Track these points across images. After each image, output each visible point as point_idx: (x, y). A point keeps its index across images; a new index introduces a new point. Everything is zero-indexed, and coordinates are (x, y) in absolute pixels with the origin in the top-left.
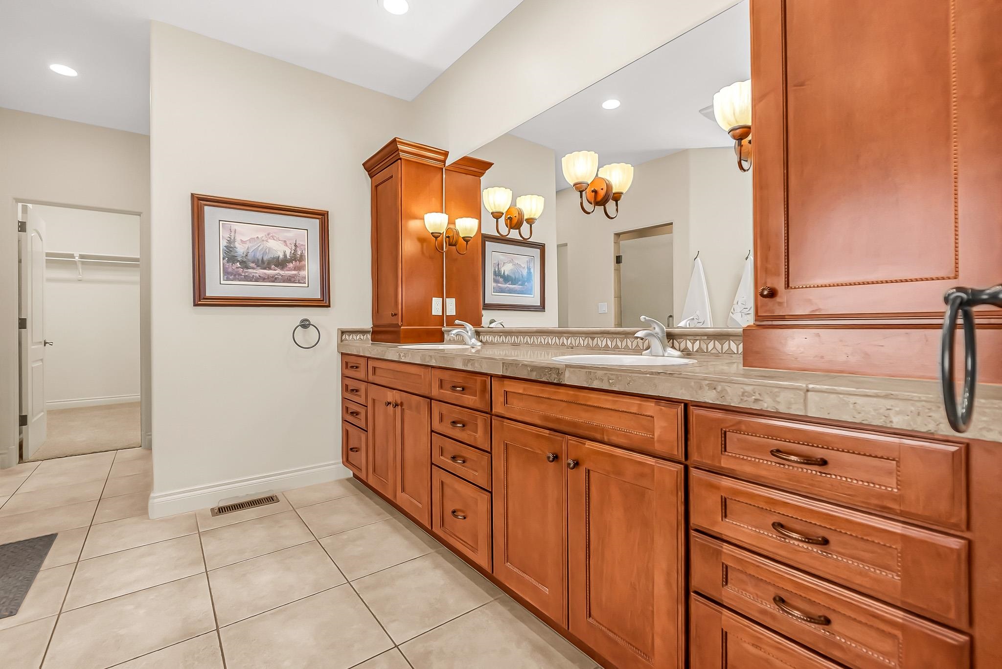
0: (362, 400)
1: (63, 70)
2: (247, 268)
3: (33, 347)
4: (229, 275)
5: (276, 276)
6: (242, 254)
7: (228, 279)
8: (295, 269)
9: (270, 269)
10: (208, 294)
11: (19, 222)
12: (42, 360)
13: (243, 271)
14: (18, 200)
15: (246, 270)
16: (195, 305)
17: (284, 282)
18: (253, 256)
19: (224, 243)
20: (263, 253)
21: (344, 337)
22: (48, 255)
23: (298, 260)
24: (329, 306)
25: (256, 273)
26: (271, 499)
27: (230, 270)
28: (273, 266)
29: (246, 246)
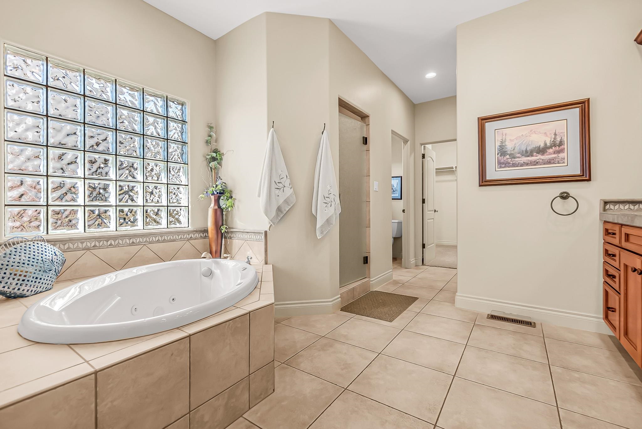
0: (616, 264)
1: (431, 75)
2: (515, 158)
3: (428, 212)
4: (501, 164)
5: (537, 161)
6: (510, 149)
7: (501, 167)
8: (554, 153)
9: (532, 156)
10: (488, 178)
11: (422, 154)
12: (433, 219)
13: (511, 160)
14: (422, 144)
15: (514, 160)
16: (480, 186)
17: (544, 164)
18: (519, 149)
19: (498, 144)
20: (527, 146)
21: (607, 207)
22: (436, 169)
23: (557, 145)
24: (589, 180)
25: (521, 160)
26: (529, 324)
27: (502, 161)
28: (535, 154)
29: (514, 143)
